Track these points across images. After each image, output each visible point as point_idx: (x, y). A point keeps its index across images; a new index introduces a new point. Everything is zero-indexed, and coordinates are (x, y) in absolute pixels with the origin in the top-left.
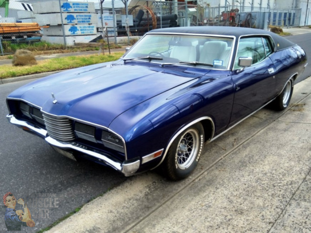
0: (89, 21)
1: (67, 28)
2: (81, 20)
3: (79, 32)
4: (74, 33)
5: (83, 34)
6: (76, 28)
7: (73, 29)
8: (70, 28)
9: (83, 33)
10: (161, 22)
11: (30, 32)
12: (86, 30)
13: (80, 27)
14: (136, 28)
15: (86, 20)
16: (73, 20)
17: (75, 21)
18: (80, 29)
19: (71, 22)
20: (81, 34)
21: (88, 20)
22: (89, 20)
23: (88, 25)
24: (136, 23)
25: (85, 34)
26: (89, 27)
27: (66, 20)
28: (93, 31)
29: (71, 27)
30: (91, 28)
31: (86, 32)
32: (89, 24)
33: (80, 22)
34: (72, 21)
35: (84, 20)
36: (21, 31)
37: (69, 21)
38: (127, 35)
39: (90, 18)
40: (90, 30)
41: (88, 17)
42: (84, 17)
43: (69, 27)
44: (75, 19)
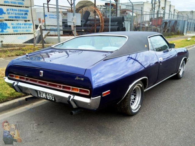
0: (26, 18)
2: (14, 15)
3: (10, 31)
4: (2, 31)
5: (16, 33)
6: (6, 24)
7: (2, 26)
9: (17, 31)
10: (110, 23)
12: (20, 27)
13: (12, 24)
14: (83, 27)
15: (21, 16)
16: (1, 14)
17: (5, 16)
18: (11, 26)
20: (13, 33)
21: (24, 16)
22: (26, 16)
23: (24, 22)
24: (83, 23)
25: (19, 33)
26: (25, 24)
28: (30, 29)
30: (28, 26)
31: (20, 31)
32: (26, 21)
35: (17, 15)
38: (73, 35)
39: (26, 14)
40: (27, 28)
41: (23, 13)
42: (19, 12)
44: (5, 13)
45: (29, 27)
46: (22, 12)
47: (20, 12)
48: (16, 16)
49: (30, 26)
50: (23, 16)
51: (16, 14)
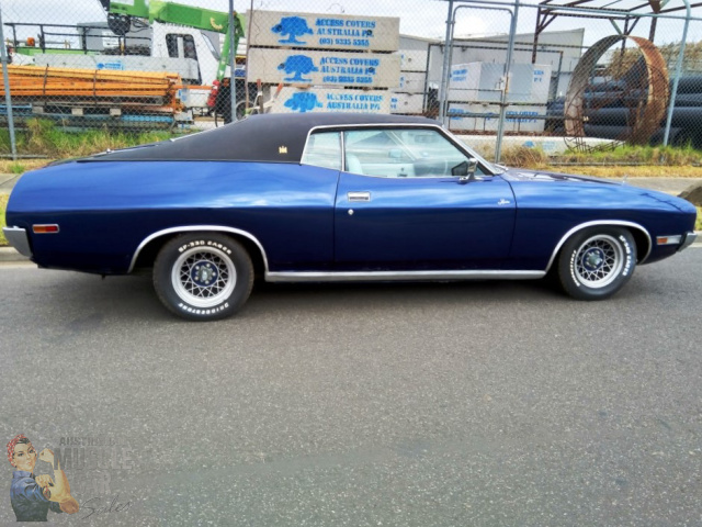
0: (368, 80)
2: (337, 75)
6: (314, 97)
7: (302, 101)
8: (290, 97)
12: (348, 106)
13: (329, 97)
15: (355, 76)
16: (307, 72)
17: (315, 77)
18: (325, 102)
19: (297, 78)
21: (363, 75)
22: (369, 75)
23: (360, 93)
26: (362, 98)
27: (283, 72)
29: (295, 95)
30: (369, 103)
32: (367, 89)
33: (333, 79)
34: (303, 76)
35: (347, 75)
36: (99, 94)
37: (293, 75)
39: (372, 70)
40: (366, 106)
41: (364, 67)
42: (350, 66)
43: (288, 93)
44: (315, 69)
45: (372, 106)
46: (359, 66)
47: (355, 66)
48: (343, 75)
49: (375, 103)
50: (360, 76)
51: (343, 71)
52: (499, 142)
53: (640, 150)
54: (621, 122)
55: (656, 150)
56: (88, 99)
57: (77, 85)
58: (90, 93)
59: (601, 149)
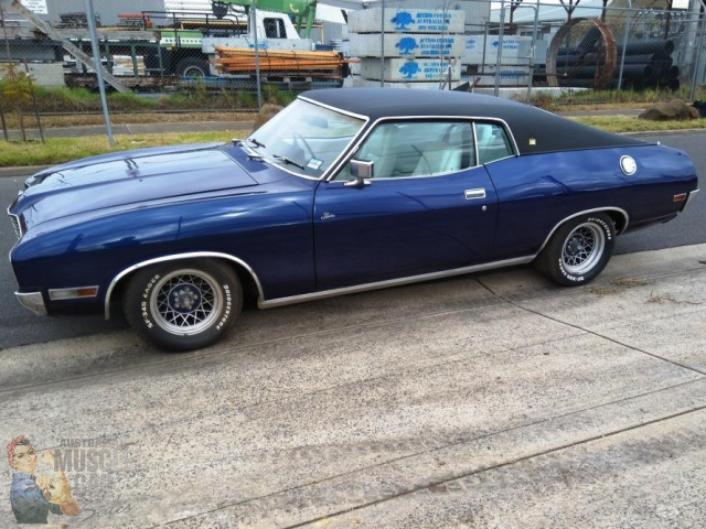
0: (448, 53)
1: (397, 65)
2: (430, 49)
3: (420, 75)
4: (410, 76)
5: (429, 79)
6: (416, 65)
7: (410, 68)
8: (402, 65)
9: (430, 76)
11: (319, 71)
12: (436, 70)
13: (425, 64)
15: (440, 50)
16: (412, 48)
17: (417, 52)
18: (423, 68)
19: (407, 53)
20: (424, 79)
21: (444, 49)
22: (448, 49)
23: (444, 61)
25: (432, 79)
26: (445, 64)
27: (398, 49)
29: (406, 64)
31: (436, 76)
32: (447, 58)
33: (427, 53)
34: (410, 51)
35: (435, 49)
36: (301, 68)
37: (404, 50)
39: (450, 46)
41: (445, 44)
42: (438, 44)
43: (402, 62)
44: (417, 47)
46: (442, 44)
47: (440, 44)
48: (433, 49)
51: (433, 47)
52: (529, 91)
53: (605, 93)
54: (590, 76)
55: (614, 93)
56: (293, 71)
57: (287, 62)
58: (296, 67)
59: (581, 93)
